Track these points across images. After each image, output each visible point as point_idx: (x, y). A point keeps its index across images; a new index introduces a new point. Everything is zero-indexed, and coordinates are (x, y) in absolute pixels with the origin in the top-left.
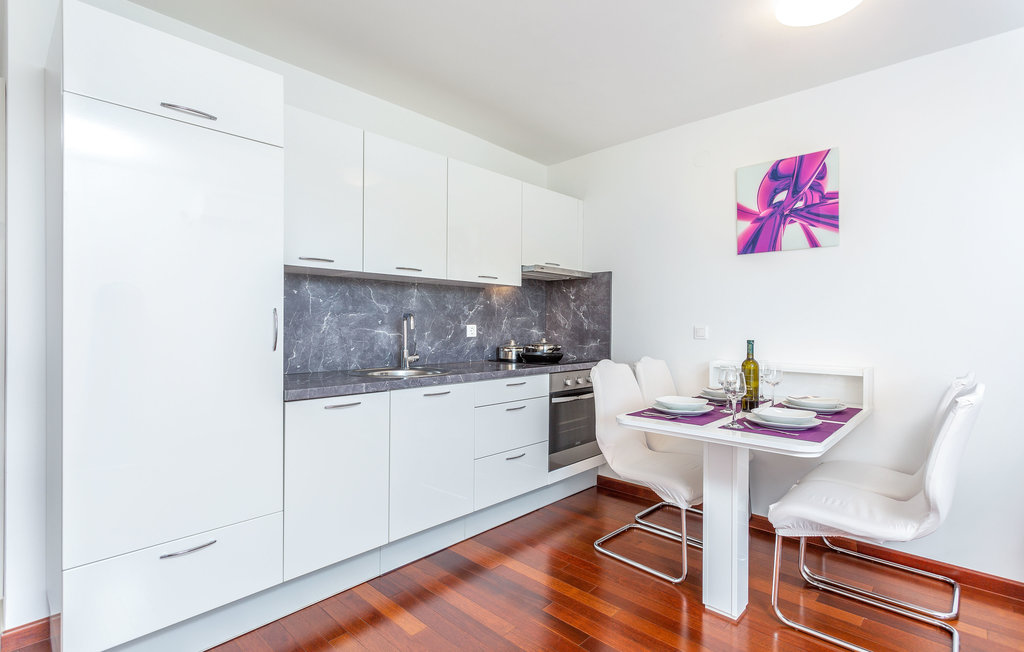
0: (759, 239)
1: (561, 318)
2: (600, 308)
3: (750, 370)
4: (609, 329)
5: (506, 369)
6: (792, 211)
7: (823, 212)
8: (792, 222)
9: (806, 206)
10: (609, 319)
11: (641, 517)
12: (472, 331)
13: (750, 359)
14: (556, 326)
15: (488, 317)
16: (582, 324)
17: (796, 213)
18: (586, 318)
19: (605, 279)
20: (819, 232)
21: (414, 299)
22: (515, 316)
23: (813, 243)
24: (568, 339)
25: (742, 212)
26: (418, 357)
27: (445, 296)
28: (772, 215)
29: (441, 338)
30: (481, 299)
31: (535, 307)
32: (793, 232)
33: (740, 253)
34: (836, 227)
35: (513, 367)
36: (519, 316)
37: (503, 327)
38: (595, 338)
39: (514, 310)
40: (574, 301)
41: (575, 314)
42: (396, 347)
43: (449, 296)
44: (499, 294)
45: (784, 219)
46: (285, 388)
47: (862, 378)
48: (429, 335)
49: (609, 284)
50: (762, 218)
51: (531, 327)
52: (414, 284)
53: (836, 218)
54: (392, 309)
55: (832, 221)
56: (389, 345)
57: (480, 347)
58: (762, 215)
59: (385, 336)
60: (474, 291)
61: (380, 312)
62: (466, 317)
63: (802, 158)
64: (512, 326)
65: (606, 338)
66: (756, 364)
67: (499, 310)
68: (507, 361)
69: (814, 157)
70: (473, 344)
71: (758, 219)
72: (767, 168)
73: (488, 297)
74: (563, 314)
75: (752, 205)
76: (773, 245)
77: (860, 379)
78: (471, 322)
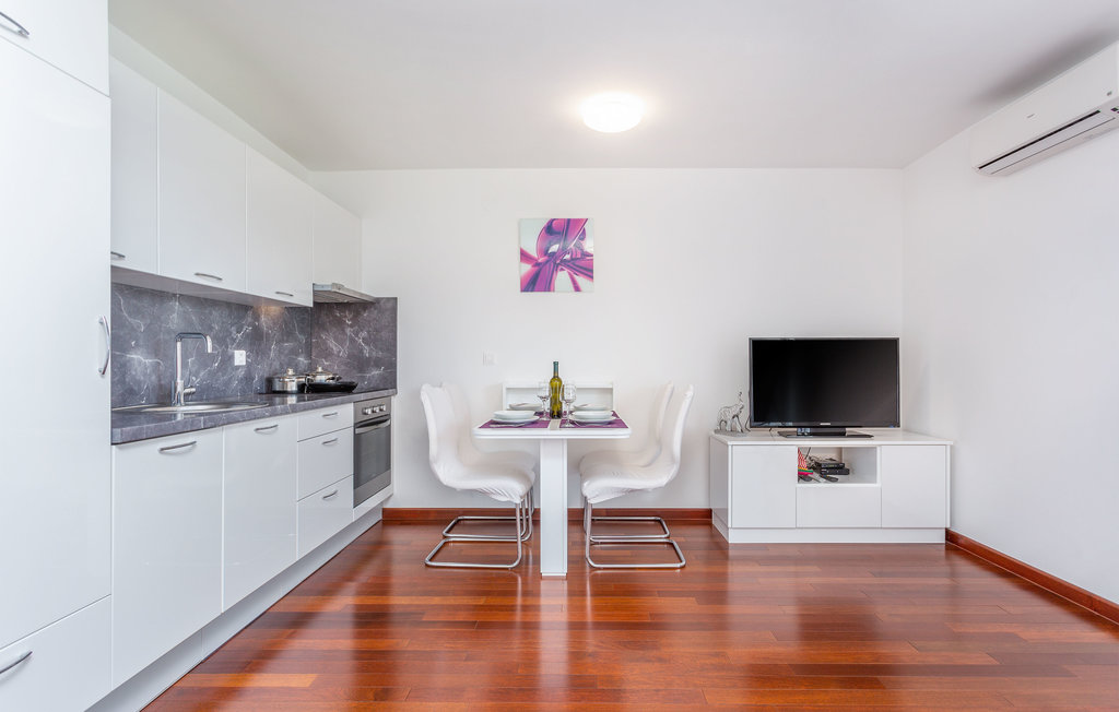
0: (537, 281)
1: (332, 344)
2: (385, 334)
3: (556, 387)
4: (396, 356)
5: (284, 403)
6: (562, 261)
7: (582, 266)
8: (562, 270)
9: (572, 259)
10: (395, 346)
11: (447, 532)
12: (240, 357)
13: (556, 377)
14: (327, 354)
15: (256, 341)
16: (361, 351)
17: (565, 263)
18: (367, 344)
19: (389, 305)
20: (580, 280)
21: (175, 315)
22: (282, 341)
23: (577, 289)
24: (343, 367)
25: (525, 256)
26: (194, 390)
27: (211, 314)
28: (547, 262)
29: (207, 366)
30: (250, 320)
31: (302, 331)
32: (562, 278)
33: (523, 290)
34: (592, 277)
35: (292, 400)
36: (287, 341)
37: (272, 354)
38: (377, 366)
39: (282, 335)
40: (351, 326)
41: (352, 341)
42: (154, 378)
43: (215, 313)
44: (267, 314)
45: (556, 268)
46: (112, 427)
47: (612, 389)
48: (193, 363)
49: (394, 310)
50: (540, 264)
51: (298, 355)
52: (175, 295)
53: (592, 271)
54: (148, 327)
55: (588, 272)
56: (145, 375)
57: (248, 378)
58: (540, 261)
59: (140, 362)
60: (241, 307)
61: (133, 329)
62: (234, 340)
63: (569, 220)
64: (280, 352)
65: (391, 366)
66: (560, 381)
67: (268, 334)
68: (284, 393)
69: (578, 221)
70: (241, 373)
71: (537, 264)
72: (544, 223)
73: (257, 317)
74: (336, 339)
75: (533, 251)
76: (548, 287)
77: (610, 391)
78: (239, 348)
